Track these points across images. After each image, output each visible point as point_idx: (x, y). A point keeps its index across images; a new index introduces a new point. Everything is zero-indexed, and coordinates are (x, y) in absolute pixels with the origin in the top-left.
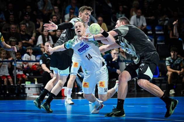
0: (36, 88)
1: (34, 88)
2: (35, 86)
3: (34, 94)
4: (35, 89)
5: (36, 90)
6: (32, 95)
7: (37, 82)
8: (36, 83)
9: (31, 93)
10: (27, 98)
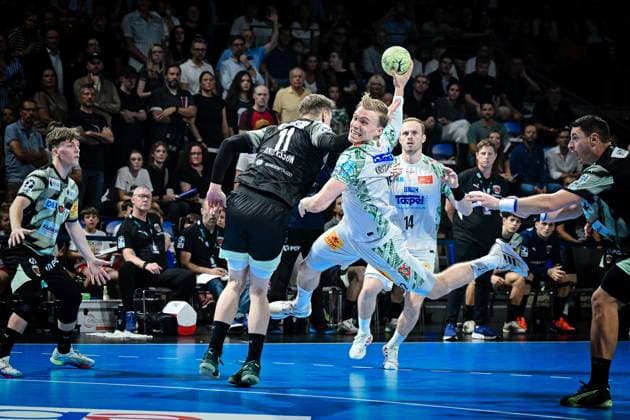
0: (102, 310)
1: (97, 310)
2: (98, 306)
3: (98, 328)
4: (100, 313)
5: (103, 316)
6: (93, 329)
7: (108, 294)
8: (105, 298)
9: (91, 324)
10: (81, 339)
